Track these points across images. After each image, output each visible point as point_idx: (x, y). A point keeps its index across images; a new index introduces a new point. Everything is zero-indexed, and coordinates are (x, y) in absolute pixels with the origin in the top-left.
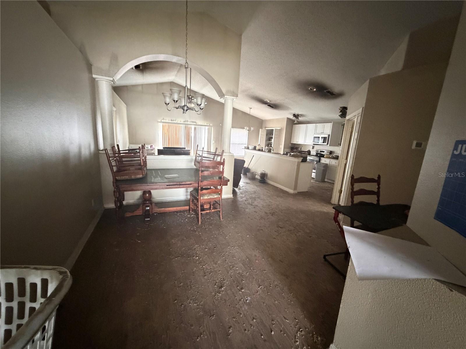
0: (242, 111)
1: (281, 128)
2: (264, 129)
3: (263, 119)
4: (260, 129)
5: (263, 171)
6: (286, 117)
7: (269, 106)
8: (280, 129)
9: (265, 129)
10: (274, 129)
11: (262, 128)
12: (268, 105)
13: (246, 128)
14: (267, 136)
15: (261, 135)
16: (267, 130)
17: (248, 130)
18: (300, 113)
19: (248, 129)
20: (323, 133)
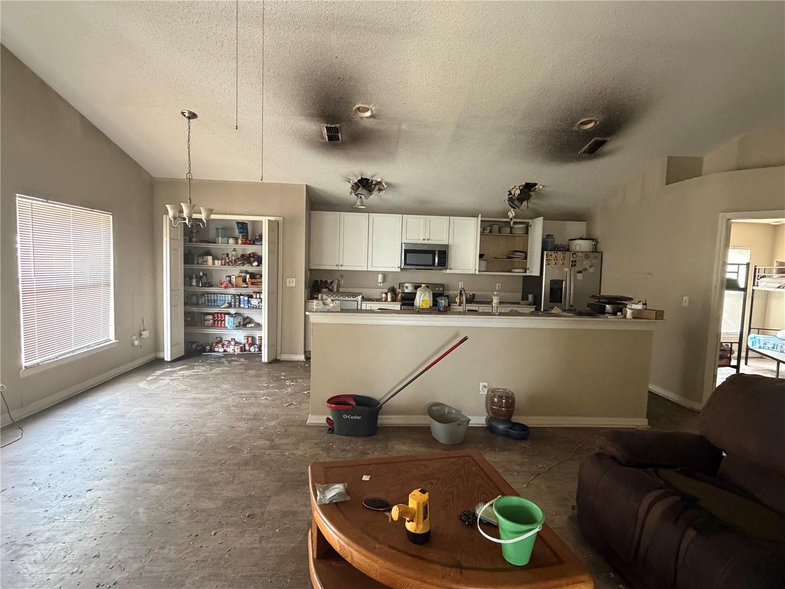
1: (280, 219)
5: (484, 387)
7: (332, 130)
8: (278, 222)
12: (327, 127)
15: (170, 239)
18: (386, 179)
20: (428, 240)
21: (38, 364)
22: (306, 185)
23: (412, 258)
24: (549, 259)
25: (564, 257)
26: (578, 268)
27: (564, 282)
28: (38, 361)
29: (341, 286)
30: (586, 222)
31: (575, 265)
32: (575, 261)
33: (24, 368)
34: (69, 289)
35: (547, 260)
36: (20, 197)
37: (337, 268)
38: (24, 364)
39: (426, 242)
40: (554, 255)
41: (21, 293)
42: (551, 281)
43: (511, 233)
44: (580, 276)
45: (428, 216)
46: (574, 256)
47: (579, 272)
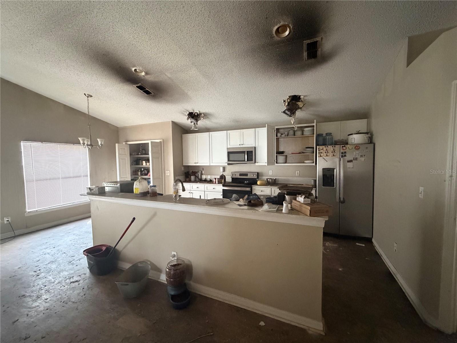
0: (65, 105)
1: (162, 140)
2: (124, 143)
3: (118, 126)
4: (117, 145)
5: (174, 256)
6: (171, 120)
7: (141, 88)
8: (161, 142)
9: (126, 144)
10: (149, 142)
11: (118, 143)
12: (137, 87)
13: (83, 140)
14: (132, 156)
15: (119, 154)
16: (130, 145)
17: (88, 145)
18: (202, 111)
19: (89, 143)
20: (242, 145)
21: (37, 211)
22: (172, 121)
23: (233, 157)
24: (321, 152)
25: (334, 150)
26: (349, 157)
27: (335, 170)
28: (37, 209)
29: (203, 174)
30: (366, 119)
31: (345, 156)
32: (345, 152)
33: (27, 212)
34: (59, 178)
35: (319, 153)
36: (23, 142)
37: (195, 165)
38: (28, 211)
39: (242, 146)
40: (325, 149)
41: (25, 181)
42: (323, 169)
43: (303, 135)
44: (350, 165)
45: (241, 130)
46: (344, 148)
47: (348, 162)
